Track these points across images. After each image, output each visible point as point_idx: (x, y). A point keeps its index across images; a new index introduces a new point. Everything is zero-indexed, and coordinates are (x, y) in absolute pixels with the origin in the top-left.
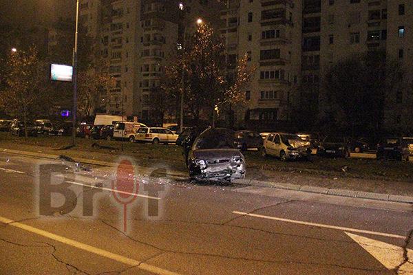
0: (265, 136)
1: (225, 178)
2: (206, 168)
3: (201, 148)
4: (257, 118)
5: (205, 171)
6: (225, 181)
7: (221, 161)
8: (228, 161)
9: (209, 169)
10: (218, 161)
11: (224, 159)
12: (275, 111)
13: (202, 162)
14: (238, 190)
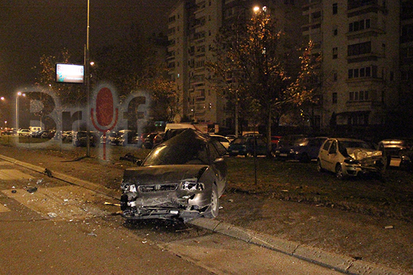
1: (170, 218)
2: (135, 199)
4: (345, 123)
5: (133, 204)
7: (163, 188)
8: (173, 187)
9: (140, 202)
10: (158, 186)
12: (366, 114)
13: (133, 189)
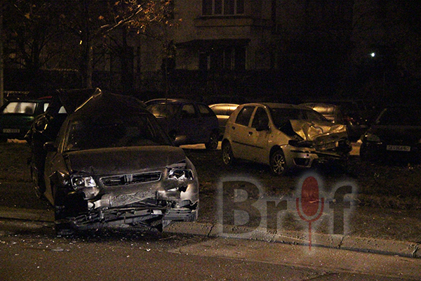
0: (228, 113)
1: (149, 222)
2: (99, 197)
3: (81, 146)
4: (194, 66)
5: (98, 204)
6: (147, 228)
7: (138, 178)
8: (155, 175)
9: (108, 200)
10: (130, 177)
11: (144, 171)
12: (238, 47)
13: (89, 182)
14: (186, 249)
